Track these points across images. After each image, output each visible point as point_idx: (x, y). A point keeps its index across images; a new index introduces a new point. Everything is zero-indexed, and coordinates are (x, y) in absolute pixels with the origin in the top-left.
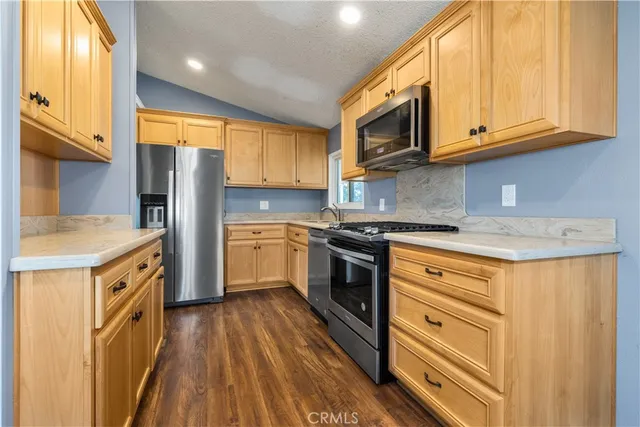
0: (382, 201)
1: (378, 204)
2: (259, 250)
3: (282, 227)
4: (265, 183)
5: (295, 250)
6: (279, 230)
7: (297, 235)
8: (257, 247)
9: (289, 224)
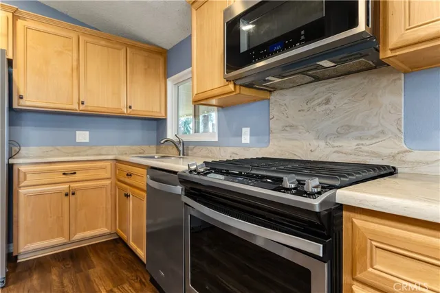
0: (246, 131)
1: (240, 135)
2: (72, 198)
3: (108, 164)
4: (82, 107)
5: (127, 196)
6: (104, 168)
7: (129, 175)
8: (70, 194)
9: (117, 161)
